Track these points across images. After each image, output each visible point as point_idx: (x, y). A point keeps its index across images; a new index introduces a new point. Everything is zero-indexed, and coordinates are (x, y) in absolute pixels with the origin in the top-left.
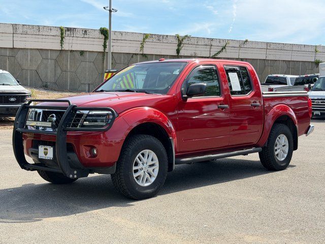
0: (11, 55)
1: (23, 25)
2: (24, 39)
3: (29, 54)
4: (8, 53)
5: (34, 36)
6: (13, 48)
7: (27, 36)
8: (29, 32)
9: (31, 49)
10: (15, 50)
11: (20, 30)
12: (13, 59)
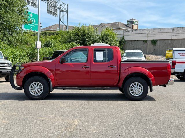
0: (171, 43)
1: (177, 28)
2: (178, 34)
3: (180, 41)
4: (169, 41)
5: (182, 33)
6: (172, 39)
7: (179, 33)
8: (180, 30)
9: (181, 39)
10: (173, 40)
11: (175, 30)
12: (172, 44)
